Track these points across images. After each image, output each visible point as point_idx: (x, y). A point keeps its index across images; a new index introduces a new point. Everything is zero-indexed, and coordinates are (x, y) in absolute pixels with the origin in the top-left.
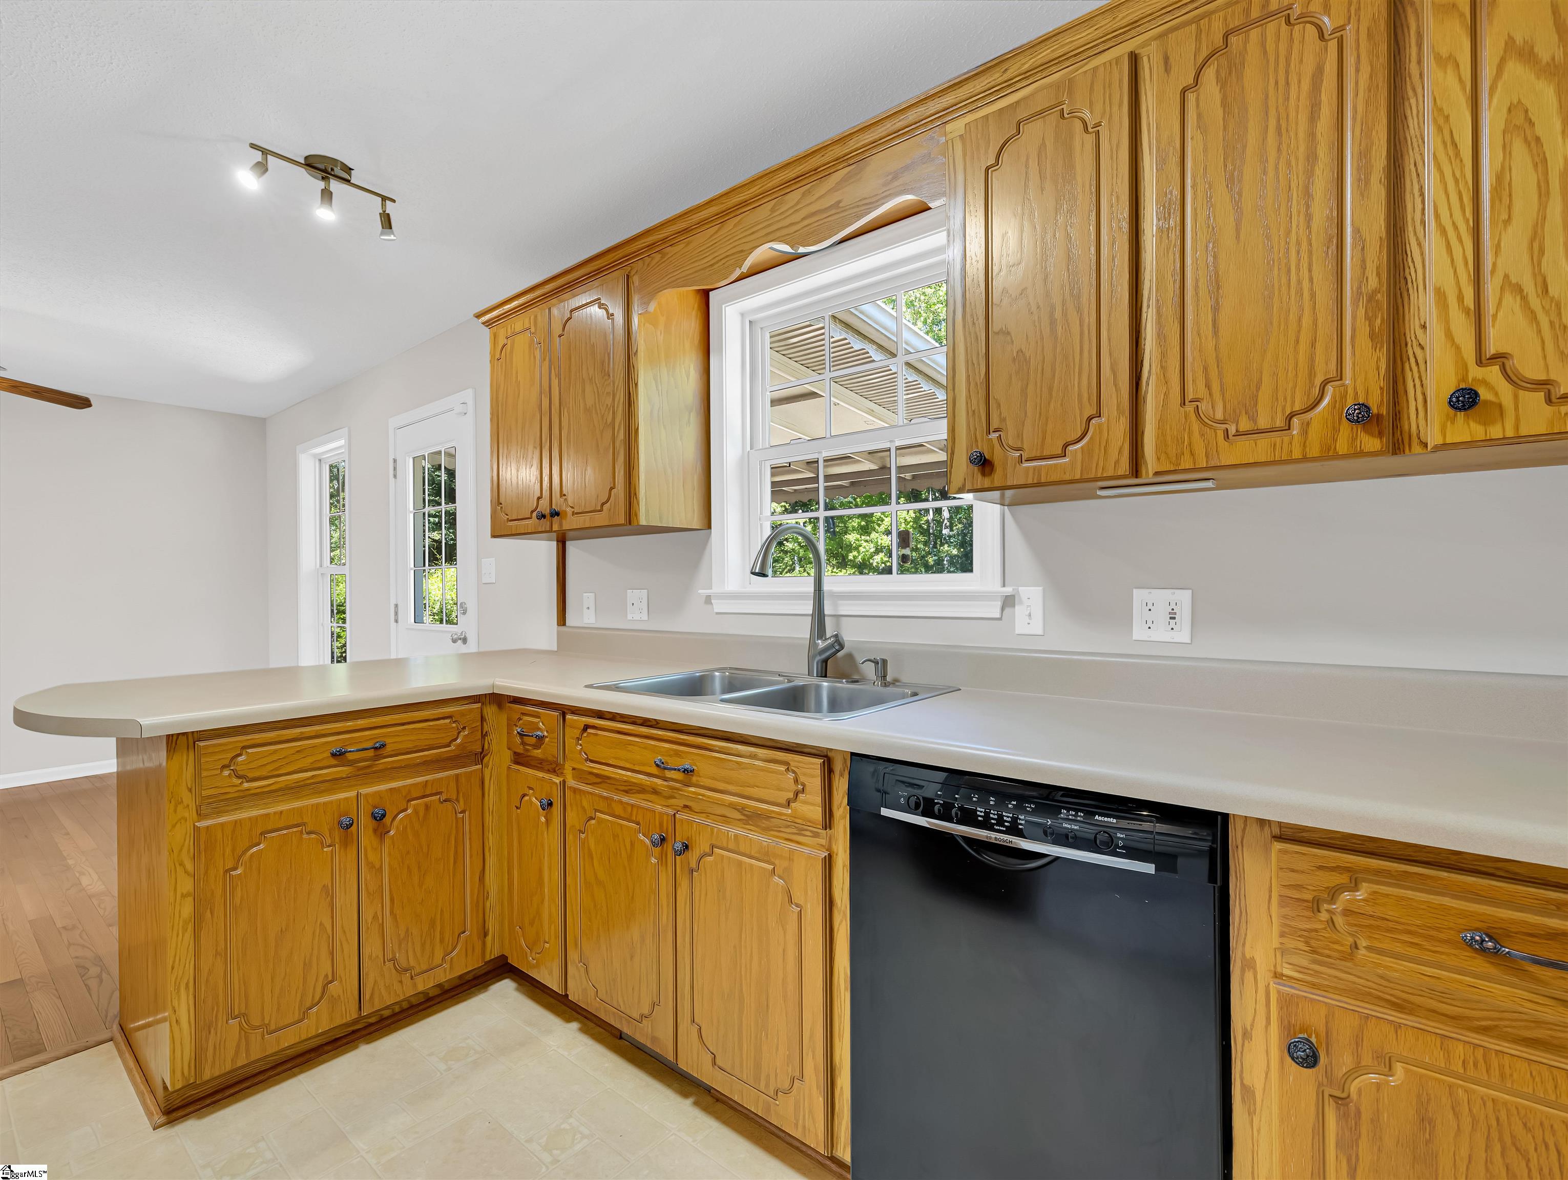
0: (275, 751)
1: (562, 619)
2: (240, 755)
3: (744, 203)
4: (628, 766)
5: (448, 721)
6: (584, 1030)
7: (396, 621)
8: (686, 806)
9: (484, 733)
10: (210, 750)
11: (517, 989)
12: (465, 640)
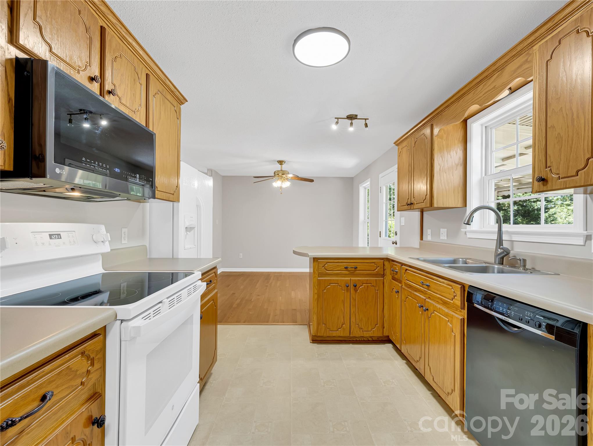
0: (333, 265)
1: (422, 239)
2: (326, 264)
3: (464, 94)
4: (415, 283)
5: (374, 264)
6: (406, 363)
7: (380, 237)
8: (429, 297)
9: (384, 269)
10: (321, 262)
11: (393, 347)
12: (396, 244)
